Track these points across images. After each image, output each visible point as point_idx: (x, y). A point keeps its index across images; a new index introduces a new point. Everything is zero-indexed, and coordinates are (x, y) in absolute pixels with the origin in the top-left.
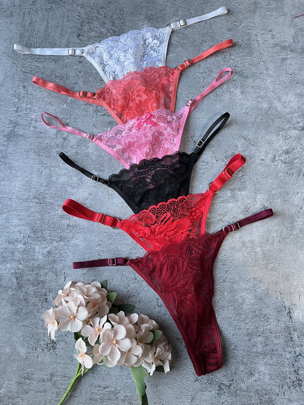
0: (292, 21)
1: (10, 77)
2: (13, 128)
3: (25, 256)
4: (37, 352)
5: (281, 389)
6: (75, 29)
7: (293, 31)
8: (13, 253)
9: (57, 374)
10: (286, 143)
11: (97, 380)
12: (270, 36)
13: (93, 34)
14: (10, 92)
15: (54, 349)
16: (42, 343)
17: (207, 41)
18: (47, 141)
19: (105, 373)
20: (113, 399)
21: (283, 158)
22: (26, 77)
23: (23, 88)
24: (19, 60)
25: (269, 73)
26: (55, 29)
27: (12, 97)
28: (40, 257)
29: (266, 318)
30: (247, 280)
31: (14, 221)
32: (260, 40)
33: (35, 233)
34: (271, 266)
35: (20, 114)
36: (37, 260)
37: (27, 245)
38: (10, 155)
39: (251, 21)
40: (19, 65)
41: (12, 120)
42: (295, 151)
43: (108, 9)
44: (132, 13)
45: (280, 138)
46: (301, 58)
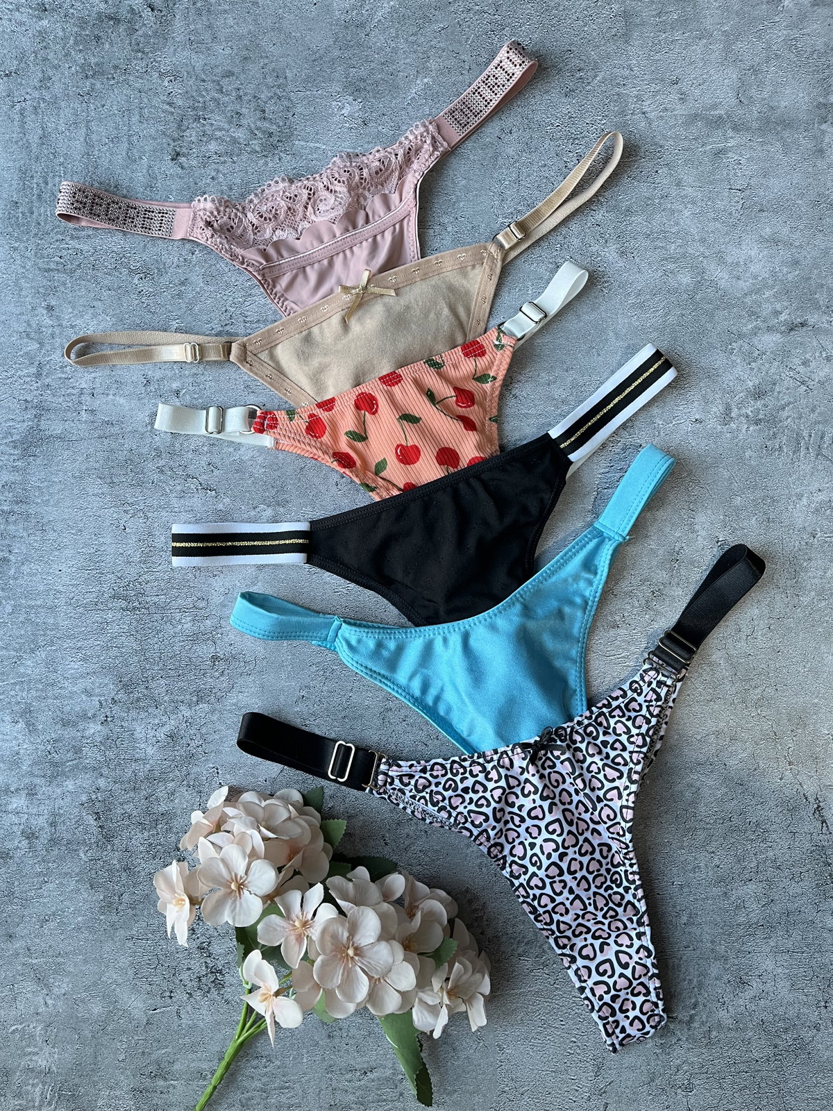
0: (727, 49)
1: (9, 286)
2: (35, 421)
3: (110, 754)
4: (175, 1002)
5: (823, 1010)
6: (164, 140)
7: (732, 75)
8: (77, 750)
10: (752, 369)
11: (341, 1054)
12: (675, 97)
13: (213, 146)
14: (15, 326)
15: (219, 989)
16: (185, 976)
17: (514, 129)
18: (129, 443)
19: (362, 1033)
20: (391, 1097)
21: (750, 409)
22: (50, 281)
23: (49, 311)
24: (28, 240)
25: (685, 192)
26: (111, 145)
27: (21, 338)
28: (150, 751)
29: (761, 831)
30: (698, 738)
31: (69, 666)
32: (649, 109)
33: (128, 689)
34: (755, 694)
35: (48, 381)
36: (145, 760)
37: (111, 725)
38: (37, 494)
39: (620, 62)
40: (28, 254)
41: (29, 399)
42: (777, 388)
43: (242, 77)
44: (308, 79)
45: (734, 358)
46: (762, 144)
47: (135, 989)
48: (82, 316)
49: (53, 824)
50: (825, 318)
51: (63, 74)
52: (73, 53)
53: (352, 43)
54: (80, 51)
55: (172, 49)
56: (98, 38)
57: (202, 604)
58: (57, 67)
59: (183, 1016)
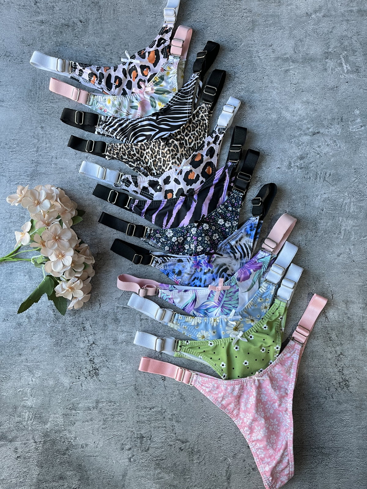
0: (290, 33)
2: (36, 167)
4: (80, 381)
5: (328, 391)
7: (292, 42)
9: (103, 400)
10: (299, 149)
11: (142, 401)
12: (270, 51)
14: (30, 134)
15: (97, 376)
16: (84, 371)
18: (69, 176)
19: (150, 394)
21: (298, 163)
22: (42, 118)
23: (41, 129)
24: (35, 103)
25: (274, 85)
27: (32, 138)
32: (261, 55)
35: (40, 153)
39: (250, 39)
40: (35, 108)
41: (33, 159)
42: (309, 156)
43: (113, 46)
45: (293, 145)
46: (303, 67)
47: (66, 375)
48: (53, 130)
49: (37, 313)
50: (327, 130)
51: (49, 45)
52: (52, 37)
53: (152, 33)
54: (55, 37)
55: (88, 36)
56: (61, 32)
57: (94, 234)
58: (46, 43)
59: (83, 386)
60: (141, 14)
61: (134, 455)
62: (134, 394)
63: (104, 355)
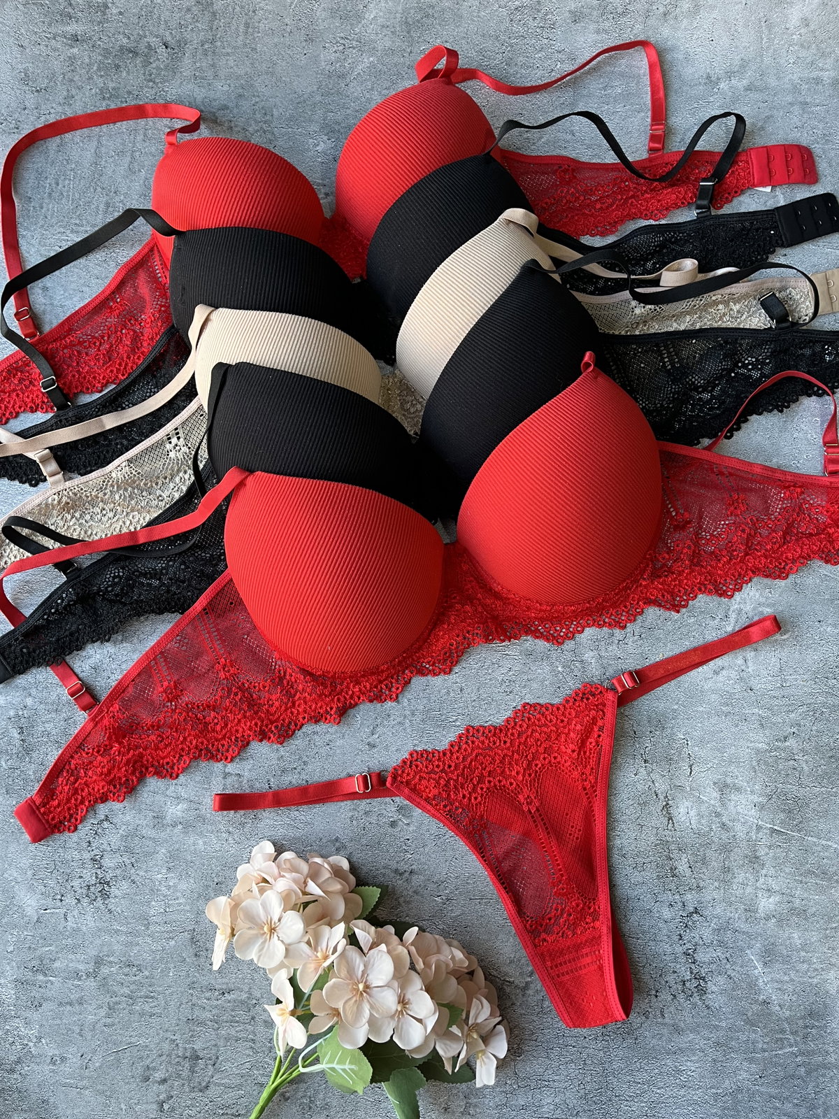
4: (64, 906)
5: (654, 1000)
9: (111, 959)
15: (105, 899)
16: (76, 883)
20: (244, 1020)
26: (116, 158)
40: (33, 242)
44: (291, 118)
47: (31, 888)
51: (84, 94)
52: (95, 77)
53: (332, 91)
54: (101, 76)
55: (178, 82)
56: (117, 67)
58: (80, 88)
59: (69, 919)
60: (309, 40)
61: (172, 1097)
62: (188, 954)
63: (129, 850)
